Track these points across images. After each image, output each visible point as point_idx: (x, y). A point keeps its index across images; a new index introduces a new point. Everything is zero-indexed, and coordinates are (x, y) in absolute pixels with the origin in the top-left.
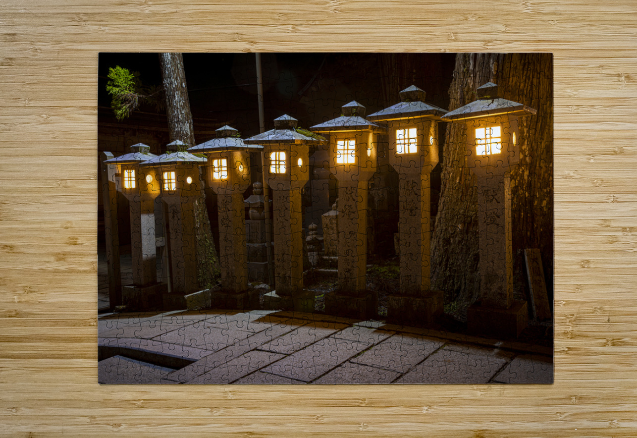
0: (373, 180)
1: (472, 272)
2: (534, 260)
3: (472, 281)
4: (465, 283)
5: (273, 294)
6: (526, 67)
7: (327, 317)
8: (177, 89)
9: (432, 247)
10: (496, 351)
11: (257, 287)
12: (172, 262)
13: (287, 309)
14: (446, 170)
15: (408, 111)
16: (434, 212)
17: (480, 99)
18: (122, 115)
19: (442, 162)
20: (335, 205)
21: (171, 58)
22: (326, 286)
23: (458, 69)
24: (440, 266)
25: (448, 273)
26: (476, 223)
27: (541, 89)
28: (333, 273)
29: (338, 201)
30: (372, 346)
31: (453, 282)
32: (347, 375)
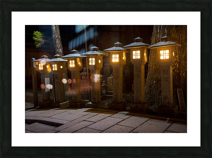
0: (125, 67)
1: (159, 96)
2: (180, 92)
3: (159, 99)
4: (157, 100)
5: (90, 103)
6: (178, 31)
7: (109, 110)
8: (57, 38)
9: (145, 88)
10: (167, 121)
11: (85, 101)
12: (56, 93)
13: (95, 108)
14: (150, 64)
15: (137, 45)
16: (146, 77)
17: (162, 41)
18: (38, 46)
19: (149, 61)
20: (112, 75)
21: (55, 28)
22: (109, 100)
23: (154, 32)
24: (148, 94)
25: (151, 96)
26: (160, 81)
27: (183, 38)
28: (111, 96)
29: (113, 74)
30: (124, 120)
31: (152, 99)
32: (116, 129)
